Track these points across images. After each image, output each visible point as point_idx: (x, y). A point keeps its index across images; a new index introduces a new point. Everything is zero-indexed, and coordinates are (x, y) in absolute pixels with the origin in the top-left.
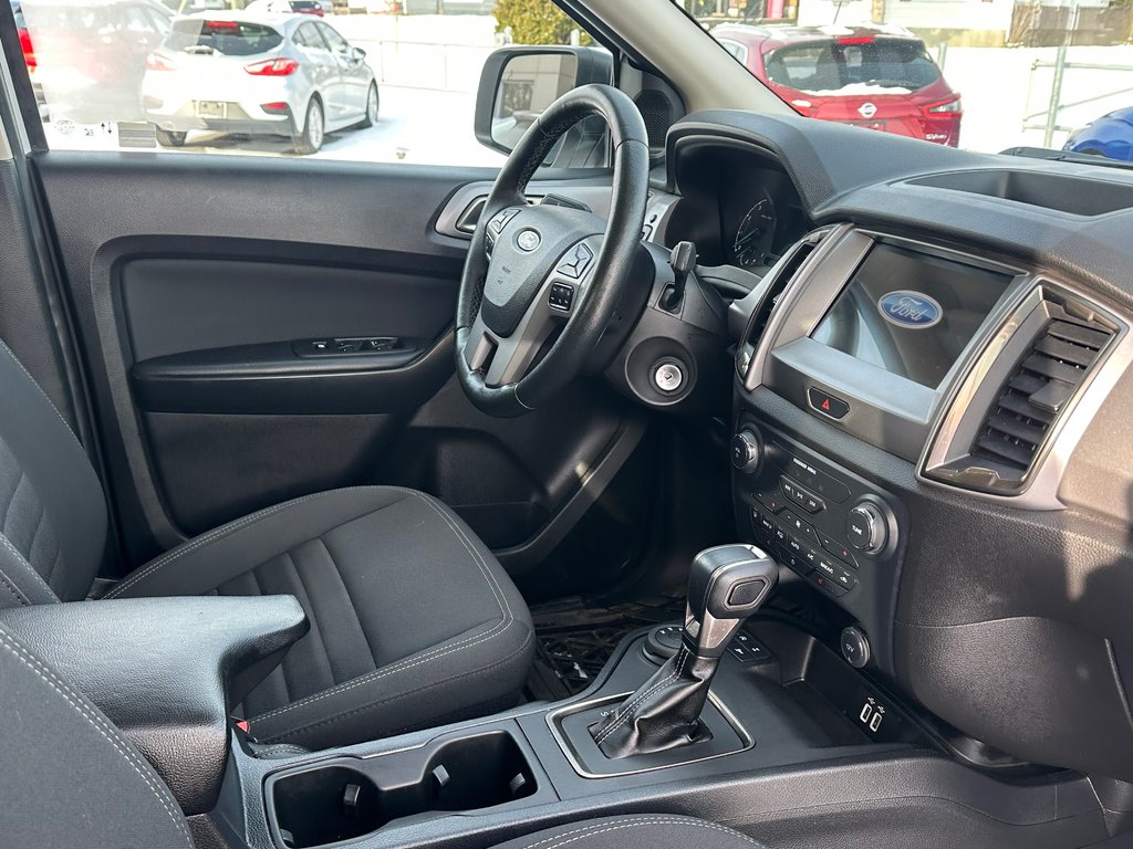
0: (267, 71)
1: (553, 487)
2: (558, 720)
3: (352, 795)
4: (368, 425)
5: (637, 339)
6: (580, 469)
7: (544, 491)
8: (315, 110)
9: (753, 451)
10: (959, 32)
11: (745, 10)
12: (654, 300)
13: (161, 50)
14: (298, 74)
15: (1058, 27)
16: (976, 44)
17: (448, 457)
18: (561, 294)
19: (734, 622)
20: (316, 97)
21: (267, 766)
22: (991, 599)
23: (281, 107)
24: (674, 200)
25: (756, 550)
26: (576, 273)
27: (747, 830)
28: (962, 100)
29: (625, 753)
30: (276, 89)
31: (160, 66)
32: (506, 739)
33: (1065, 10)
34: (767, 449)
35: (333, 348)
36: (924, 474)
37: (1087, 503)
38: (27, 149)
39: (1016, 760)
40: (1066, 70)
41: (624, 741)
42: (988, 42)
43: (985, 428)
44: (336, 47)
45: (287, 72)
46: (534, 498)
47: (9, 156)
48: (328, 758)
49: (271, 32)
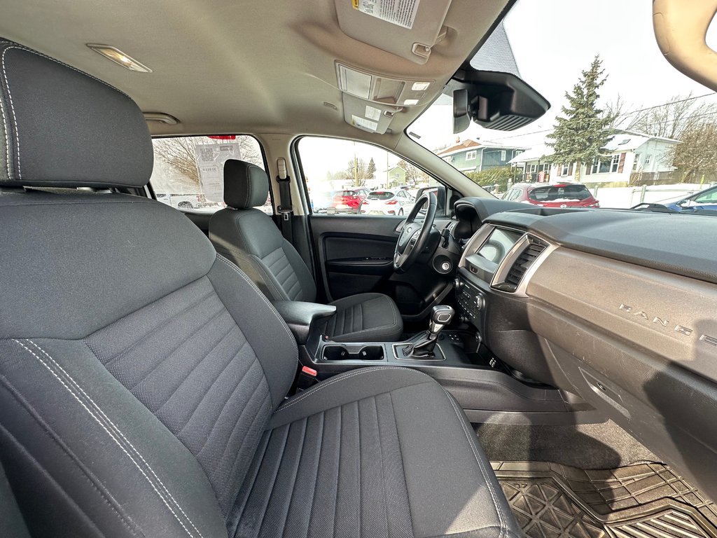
0: (390, 203)
1: (426, 300)
2: (395, 347)
3: (343, 354)
4: (377, 278)
5: (436, 255)
6: (434, 295)
7: (424, 301)
8: (401, 212)
9: (457, 283)
10: (609, 183)
11: (532, 180)
12: (440, 245)
13: (366, 199)
14: (398, 204)
15: (650, 179)
16: (615, 186)
17: (398, 289)
18: (412, 243)
19: (441, 326)
20: (402, 209)
21: (326, 343)
22: (510, 323)
23: (393, 212)
24: (458, 222)
25: (450, 307)
26: (415, 237)
27: (437, 380)
28: (599, 203)
29: (409, 356)
30: (392, 207)
31: (365, 203)
32: (381, 347)
33: (653, 173)
34: (461, 284)
35: (370, 259)
36: (491, 286)
37: (536, 296)
38: (308, 213)
39: (535, 380)
40: (646, 193)
41: (410, 352)
42: (621, 185)
43: (509, 275)
44: (408, 197)
45: (395, 203)
46: (421, 302)
47: (303, 214)
48: (339, 344)
49: (392, 194)
